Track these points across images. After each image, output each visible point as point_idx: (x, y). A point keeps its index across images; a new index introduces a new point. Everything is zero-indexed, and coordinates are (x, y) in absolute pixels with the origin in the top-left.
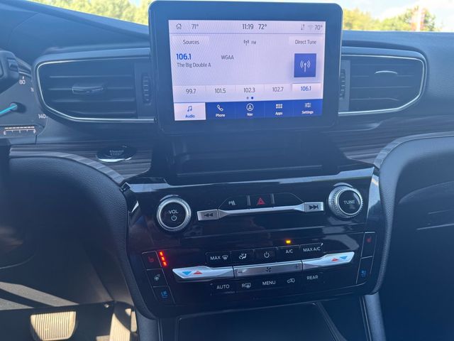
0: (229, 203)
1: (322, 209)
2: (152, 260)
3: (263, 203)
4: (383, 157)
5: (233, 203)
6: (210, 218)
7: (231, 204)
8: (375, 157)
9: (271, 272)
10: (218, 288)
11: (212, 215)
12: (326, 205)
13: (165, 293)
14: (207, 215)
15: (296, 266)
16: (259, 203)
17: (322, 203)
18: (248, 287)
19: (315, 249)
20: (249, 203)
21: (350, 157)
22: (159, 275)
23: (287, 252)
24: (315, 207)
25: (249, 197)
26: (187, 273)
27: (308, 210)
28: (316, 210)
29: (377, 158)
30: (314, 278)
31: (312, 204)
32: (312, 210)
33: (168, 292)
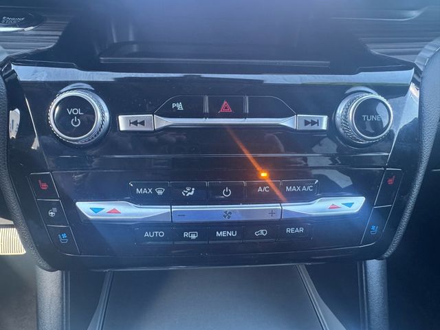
0: (174, 105)
1: (324, 127)
2: (44, 186)
3: (230, 110)
4: (429, 55)
5: (180, 106)
6: (140, 128)
7: (176, 108)
8: (417, 53)
9: (230, 219)
10: (146, 235)
11: (142, 123)
12: (331, 123)
13: (64, 236)
14: (135, 123)
15: (272, 212)
16: (222, 110)
17: (325, 118)
18: (193, 237)
19: (304, 189)
20: (206, 110)
21: (375, 52)
22: (55, 209)
23: (260, 189)
24: (313, 123)
25: (207, 98)
26: (96, 210)
27: (303, 127)
28: (315, 127)
29: (419, 55)
30: (297, 230)
31: (309, 117)
32: (309, 127)
33: (69, 236)
